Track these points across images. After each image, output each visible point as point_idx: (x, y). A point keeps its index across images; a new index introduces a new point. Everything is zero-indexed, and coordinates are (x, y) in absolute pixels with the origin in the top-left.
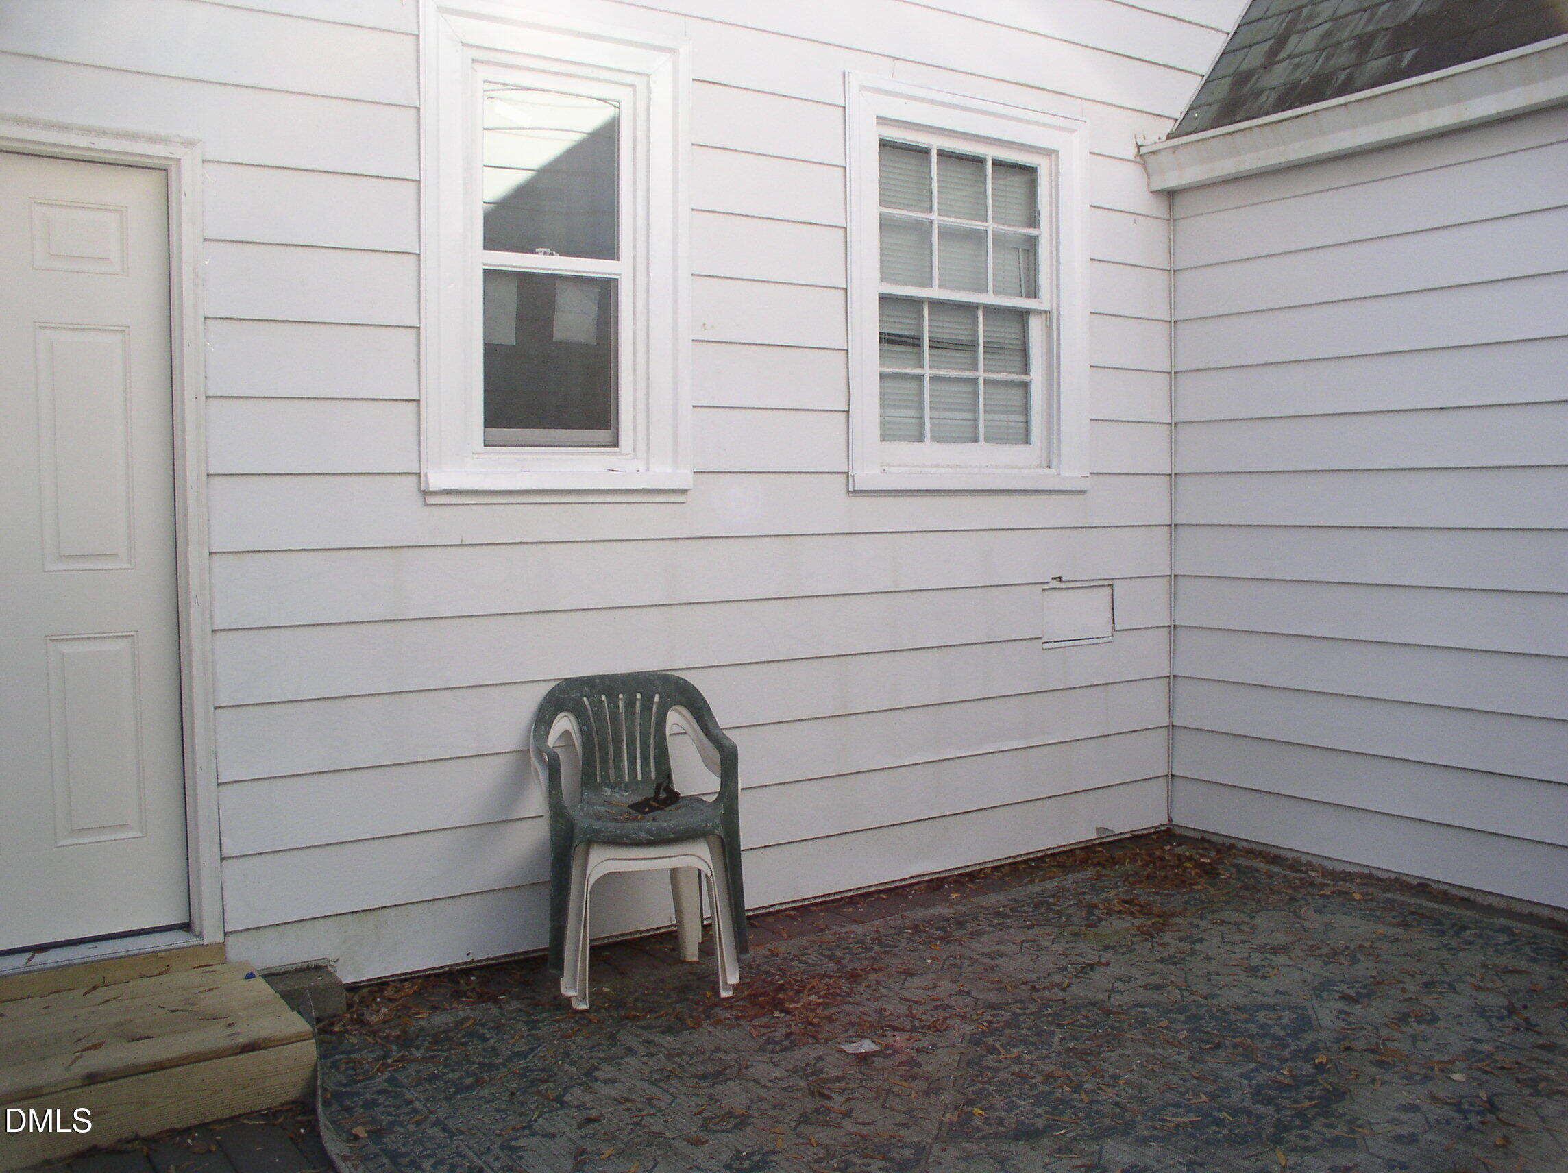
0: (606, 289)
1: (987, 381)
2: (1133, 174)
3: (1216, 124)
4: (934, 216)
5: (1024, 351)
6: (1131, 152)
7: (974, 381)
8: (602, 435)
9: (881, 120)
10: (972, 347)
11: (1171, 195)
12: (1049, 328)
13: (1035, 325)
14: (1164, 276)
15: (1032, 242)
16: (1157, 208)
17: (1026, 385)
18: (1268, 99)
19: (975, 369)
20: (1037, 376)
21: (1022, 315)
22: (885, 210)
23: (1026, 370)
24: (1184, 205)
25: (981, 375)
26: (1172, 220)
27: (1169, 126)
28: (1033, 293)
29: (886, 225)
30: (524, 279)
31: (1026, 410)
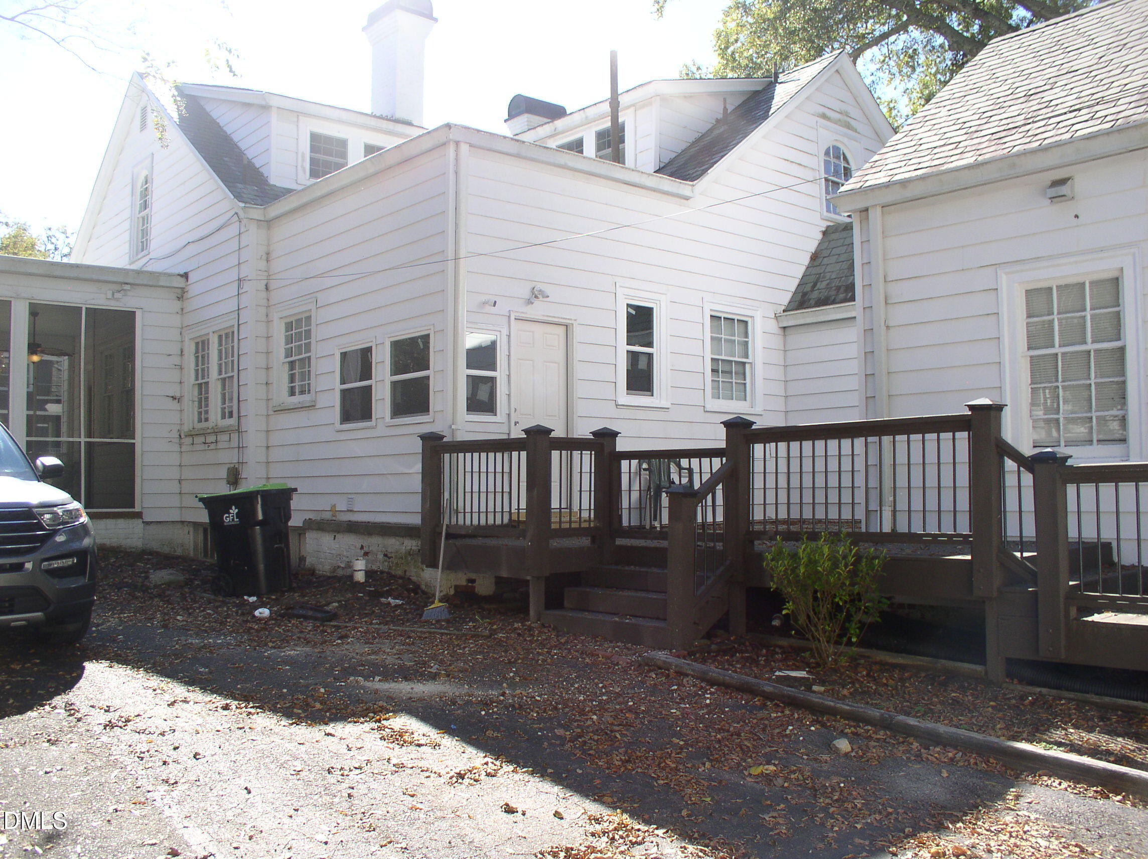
0: (650, 356)
1: (736, 383)
2: (774, 322)
3: (796, 309)
4: (723, 336)
5: (744, 374)
6: (773, 316)
7: (732, 382)
8: (649, 393)
9: (711, 310)
10: (731, 373)
11: (784, 328)
12: (752, 367)
13: (747, 366)
14: (782, 352)
15: (747, 343)
16: (781, 332)
17: (745, 384)
18: (812, 302)
19: (732, 379)
20: (748, 381)
21: (744, 364)
22: (714, 335)
23: (745, 380)
24: (788, 331)
25: (734, 381)
26: (785, 335)
27: (783, 308)
28: (747, 357)
29: (712, 338)
30: (632, 352)
31: (745, 391)
